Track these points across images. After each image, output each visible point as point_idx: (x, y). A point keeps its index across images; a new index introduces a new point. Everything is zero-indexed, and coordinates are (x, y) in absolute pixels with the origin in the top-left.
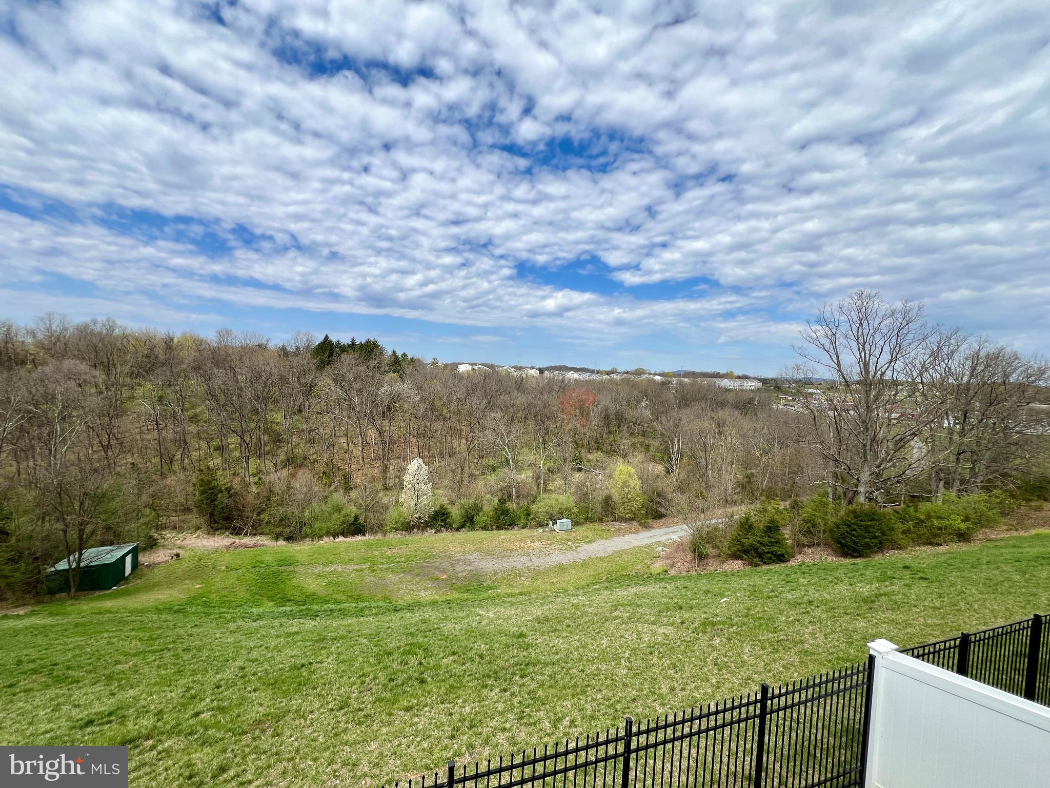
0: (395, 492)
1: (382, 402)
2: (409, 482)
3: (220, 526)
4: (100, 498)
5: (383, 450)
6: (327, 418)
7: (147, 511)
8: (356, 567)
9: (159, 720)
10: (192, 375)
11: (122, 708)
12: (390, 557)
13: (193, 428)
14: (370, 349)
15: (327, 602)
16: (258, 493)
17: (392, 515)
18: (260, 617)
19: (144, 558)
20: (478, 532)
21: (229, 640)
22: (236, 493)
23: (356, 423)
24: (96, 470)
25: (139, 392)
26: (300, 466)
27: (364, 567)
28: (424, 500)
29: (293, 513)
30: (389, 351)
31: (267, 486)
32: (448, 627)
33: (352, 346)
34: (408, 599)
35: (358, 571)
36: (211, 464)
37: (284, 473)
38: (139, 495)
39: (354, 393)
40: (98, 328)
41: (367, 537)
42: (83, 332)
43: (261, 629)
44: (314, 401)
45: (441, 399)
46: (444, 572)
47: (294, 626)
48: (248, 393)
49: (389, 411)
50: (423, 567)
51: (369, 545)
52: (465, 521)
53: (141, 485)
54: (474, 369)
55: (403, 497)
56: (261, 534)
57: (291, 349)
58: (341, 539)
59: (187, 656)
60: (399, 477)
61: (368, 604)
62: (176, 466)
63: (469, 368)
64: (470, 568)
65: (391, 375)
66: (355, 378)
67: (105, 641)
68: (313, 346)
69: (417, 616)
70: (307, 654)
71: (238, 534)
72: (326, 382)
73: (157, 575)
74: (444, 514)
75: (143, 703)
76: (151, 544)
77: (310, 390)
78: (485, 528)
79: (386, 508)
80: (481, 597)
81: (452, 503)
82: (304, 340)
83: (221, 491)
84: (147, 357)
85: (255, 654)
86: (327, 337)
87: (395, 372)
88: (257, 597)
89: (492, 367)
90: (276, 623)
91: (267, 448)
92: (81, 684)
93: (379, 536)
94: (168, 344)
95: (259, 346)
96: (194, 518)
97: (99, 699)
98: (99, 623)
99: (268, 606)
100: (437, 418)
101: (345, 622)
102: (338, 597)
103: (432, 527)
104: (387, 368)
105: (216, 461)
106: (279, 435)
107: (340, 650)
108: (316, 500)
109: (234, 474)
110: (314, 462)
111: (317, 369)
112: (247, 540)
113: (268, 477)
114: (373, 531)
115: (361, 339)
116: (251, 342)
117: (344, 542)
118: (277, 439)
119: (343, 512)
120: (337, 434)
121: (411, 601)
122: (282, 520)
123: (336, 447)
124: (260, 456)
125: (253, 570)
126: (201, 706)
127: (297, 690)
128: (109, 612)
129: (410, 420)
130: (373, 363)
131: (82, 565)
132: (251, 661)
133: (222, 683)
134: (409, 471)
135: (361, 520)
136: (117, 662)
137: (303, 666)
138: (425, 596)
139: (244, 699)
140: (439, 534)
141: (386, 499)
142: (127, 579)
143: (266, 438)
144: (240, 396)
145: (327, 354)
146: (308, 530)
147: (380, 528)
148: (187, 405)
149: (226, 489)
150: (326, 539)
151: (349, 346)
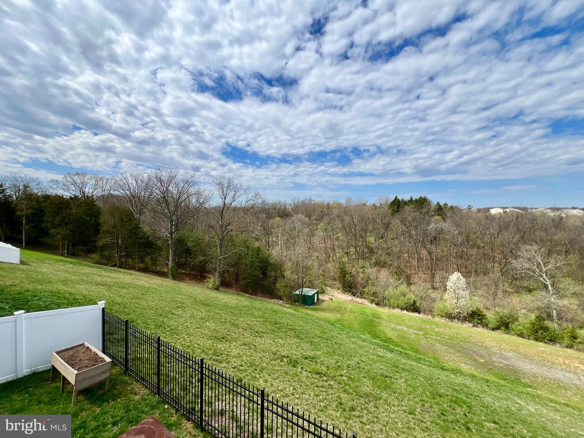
0: (440, 291)
1: (430, 234)
2: (451, 287)
3: (347, 290)
4: (308, 268)
5: (432, 264)
6: (396, 242)
7: (321, 277)
8: (415, 331)
9: (328, 370)
10: (336, 219)
11: (316, 358)
12: (437, 333)
13: (336, 243)
14: (422, 202)
15: (398, 346)
16: (363, 277)
17: (438, 305)
18: (364, 341)
19: (321, 297)
20: (514, 337)
21: (352, 346)
22: (353, 276)
23: (414, 246)
24: (306, 257)
25: (319, 227)
26: (383, 267)
27: (419, 333)
28: (462, 302)
29: (379, 291)
30: (434, 203)
31: (367, 275)
32: (488, 400)
33: (411, 201)
34: (451, 365)
35: (416, 334)
36: (343, 260)
37: (375, 269)
38: (319, 270)
39: (412, 228)
40: (307, 202)
41: (421, 315)
42: (303, 203)
43: (365, 347)
44: (390, 233)
45: (475, 233)
46: (482, 357)
47: (381, 352)
48: (358, 228)
49: (435, 240)
50: (463, 347)
51: (423, 321)
52: (500, 325)
53: (320, 265)
54: (506, 212)
55: (446, 296)
56: (364, 298)
57: (378, 205)
58: (405, 312)
59: (337, 346)
60: (443, 283)
61: (422, 357)
62: (331, 259)
63: (501, 211)
64: (506, 363)
65: (436, 217)
66: (413, 220)
67: (309, 327)
68: (389, 203)
69: (459, 380)
70: (389, 371)
71: (354, 295)
72: (396, 222)
73: (324, 305)
74: (479, 315)
75: (322, 359)
76: (323, 292)
77: (388, 226)
78: (521, 335)
79: (434, 301)
80: (519, 390)
81: (488, 309)
82: (384, 200)
83: (347, 274)
84: (321, 212)
85: (363, 358)
86: (396, 197)
87: (438, 215)
88: (363, 330)
89: (525, 209)
90: (372, 346)
91: (367, 255)
92: (303, 341)
93: (430, 317)
94: (328, 206)
95: (363, 204)
96: (338, 284)
97: (309, 350)
98: (307, 319)
99: (367, 336)
100: (473, 247)
101: (408, 362)
102: (405, 346)
103: (470, 322)
104: (433, 213)
105: (345, 259)
106: (372, 249)
107: (407, 377)
108: (391, 286)
109: (353, 266)
110: (390, 265)
111: (391, 215)
112: (358, 300)
113: (367, 270)
114: (425, 312)
115: (416, 196)
116: (359, 202)
117: (407, 315)
118: (371, 251)
119: (407, 297)
120: (403, 251)
121: (454, 368)
122: (374, 293)
123: (402, 259)
124: (363, 259)
125: (361, 315)
126: (343, 373)
127: (385, 389)
128: (310, 315)
129: (450, 246)
130: (424, 211)
131: (303, 294)
132: (362, 361)
133: (350, 366)
134: (451, 280)
135: (418, 304)
136: (313, 338)
137: (387, 376)
138: (464, 367)
139: (360, 379)
140: (475, 328)
141: (433, 294)
142: (315, 304)
143: (366, 250)
144: (355, 229)
145: (396, 207)
146: (387, 302)
147: (430, 312)
148: (335, 233)
149: (349, 273)
150: (397, 310)
151: (409, 201)
